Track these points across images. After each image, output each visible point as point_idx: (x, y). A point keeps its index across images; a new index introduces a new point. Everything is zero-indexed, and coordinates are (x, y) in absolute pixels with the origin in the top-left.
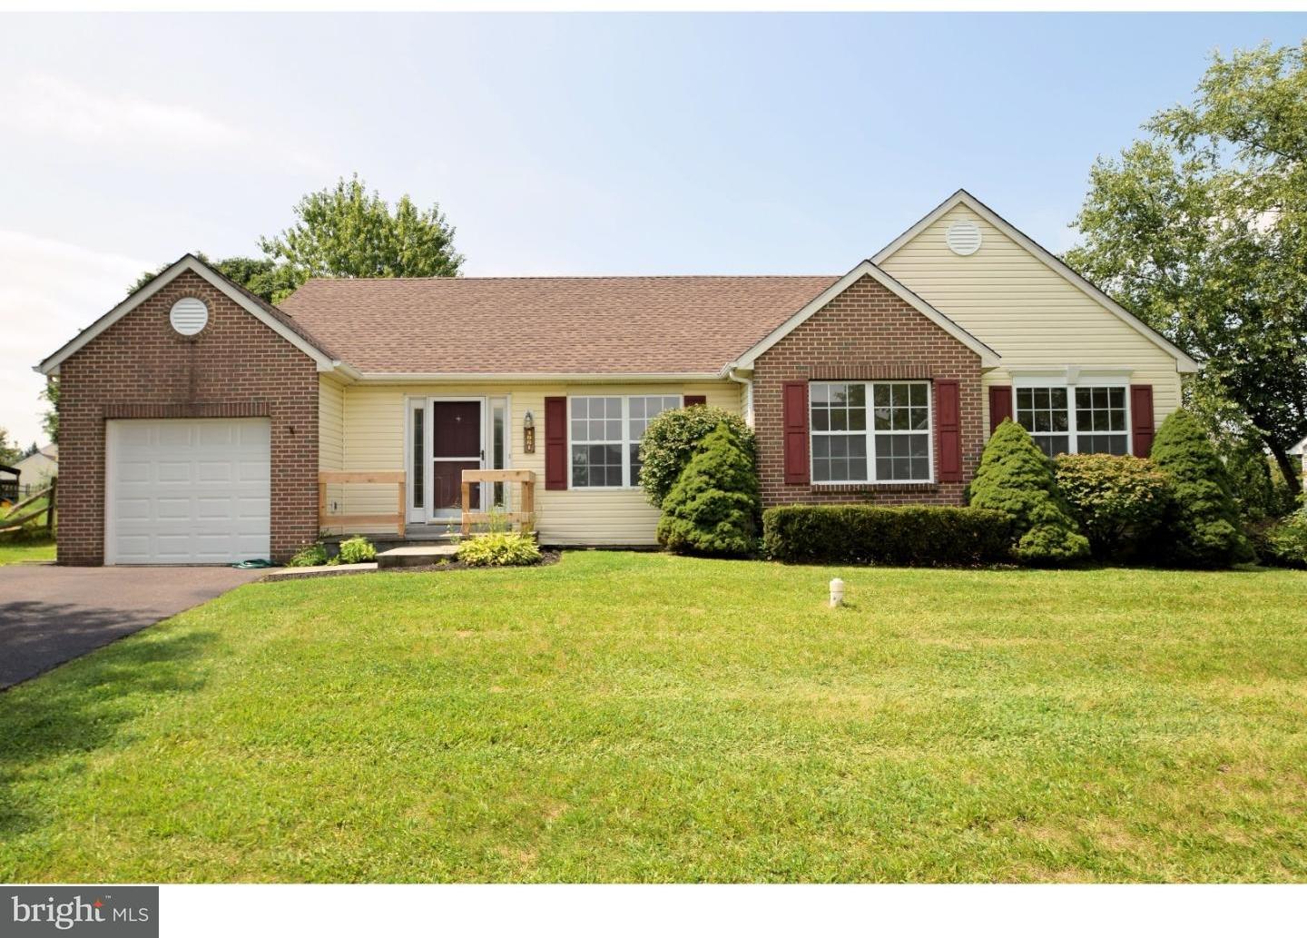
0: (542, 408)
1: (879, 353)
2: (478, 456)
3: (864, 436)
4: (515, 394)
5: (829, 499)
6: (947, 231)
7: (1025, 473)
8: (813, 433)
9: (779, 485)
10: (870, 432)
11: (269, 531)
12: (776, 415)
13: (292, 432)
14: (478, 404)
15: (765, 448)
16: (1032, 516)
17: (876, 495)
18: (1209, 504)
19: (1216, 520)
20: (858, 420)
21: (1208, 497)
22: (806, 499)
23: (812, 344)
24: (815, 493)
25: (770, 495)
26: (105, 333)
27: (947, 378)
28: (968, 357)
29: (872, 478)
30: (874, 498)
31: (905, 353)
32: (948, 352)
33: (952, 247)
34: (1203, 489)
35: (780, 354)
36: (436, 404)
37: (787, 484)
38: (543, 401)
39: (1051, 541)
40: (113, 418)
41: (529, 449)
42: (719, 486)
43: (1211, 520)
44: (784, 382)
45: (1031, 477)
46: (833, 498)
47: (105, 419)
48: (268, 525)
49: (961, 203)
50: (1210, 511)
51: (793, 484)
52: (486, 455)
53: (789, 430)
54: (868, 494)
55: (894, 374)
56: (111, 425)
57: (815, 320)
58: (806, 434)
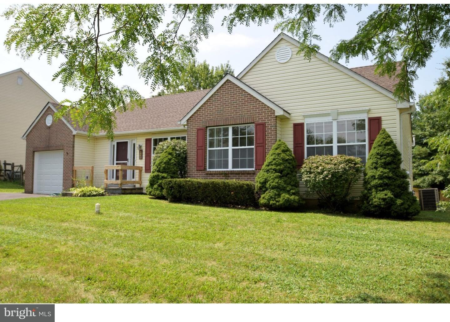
0: (145, 143)
1: (233, 113)
2: (126, 161)
3: (228, 149)
4: (138, 138)
5: (212, 176)
6: (276, 53)
7: (272, 165)
8: (208, 149)
9: (194, 171)
10: (230, 148)
11: (62, 185)
12: (194, 142)
13: (68, 154)
14: (127, 142)
15: (190, 156)
16: (267, 185)
17: (230, 175)
18: (381, 181)
19: (383, 190)
20: (226, 142)
21: (381, 177)
22: (203, 177)
23: (208, 112)
24: (207, 174)
25: (191, 175)
26: (34, 127)
27: (260, 122)
28: (270, 111)
29: (230, 168)
30: (229, 177)
31: (243, 112)
32: (261, 110)
33: (278, 60)
34: (379, 173)
35: (196, 117)
36: (117, 143)
37: (197, 170)
38: (145, 140)
39: (271, 197)
40: (36, 151)
41: (141, 158)
42: (159, 171)
43: (380, 191)
44: (197, 128)
45: (273, 167)
46: (213, 176)
47: (34, 152)
48: (62, 183)
49: (282, 38)
50: (380, 185)
51: (200, 170)
52: (129, 160)
53: (198, 148)
54: (227, 175)
55: (238, 122)
56: (36, 154)
57: (209, 102)
58: (206, 149)
